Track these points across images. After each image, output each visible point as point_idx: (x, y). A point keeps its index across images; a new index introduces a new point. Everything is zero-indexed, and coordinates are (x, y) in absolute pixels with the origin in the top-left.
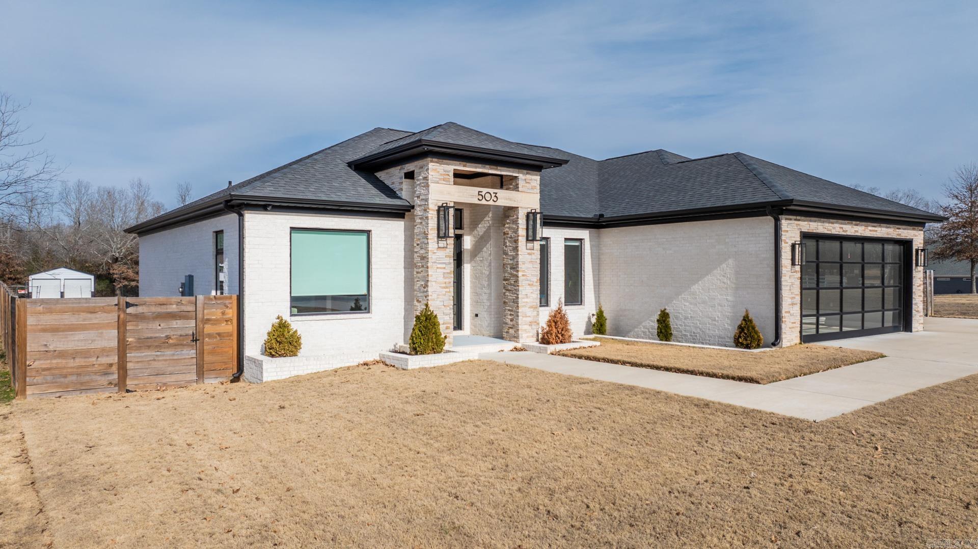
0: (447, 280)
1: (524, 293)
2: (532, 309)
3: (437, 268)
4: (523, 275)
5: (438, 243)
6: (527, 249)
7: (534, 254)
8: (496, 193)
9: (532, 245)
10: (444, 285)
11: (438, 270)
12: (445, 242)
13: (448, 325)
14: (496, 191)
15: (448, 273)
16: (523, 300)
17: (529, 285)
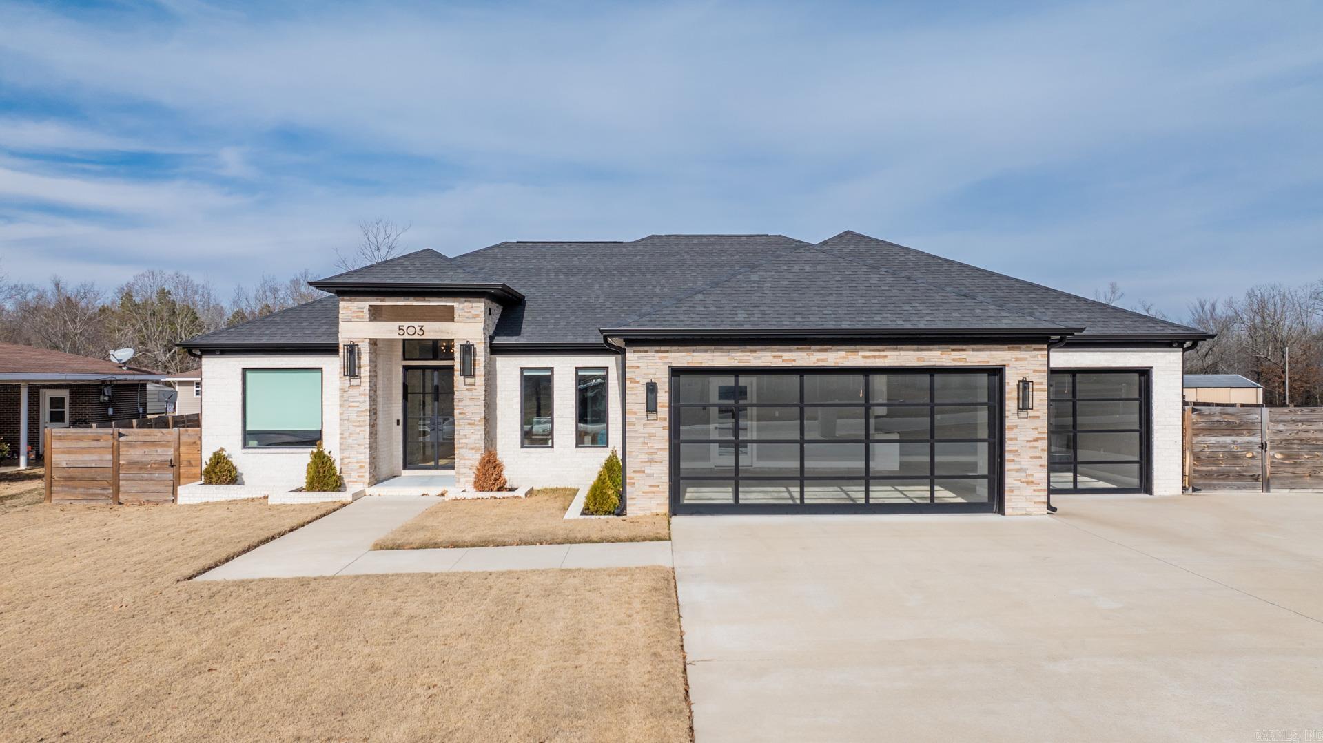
0: (362, 419)
1: (462, 433)
2: (474, 451)
3: (349, 406)
4: (460, 414)
5: (350, 381)
6: (465, 385)
7: (475, 389)
8: (422, 326)
9: (473, 379)
10: (358, 424)
11: (350, 409)
12: (359, 380)
13: (363, 465)
14: (421, 323)
15: (362, 411)
16: (461, 441)
17: (469, 424)
